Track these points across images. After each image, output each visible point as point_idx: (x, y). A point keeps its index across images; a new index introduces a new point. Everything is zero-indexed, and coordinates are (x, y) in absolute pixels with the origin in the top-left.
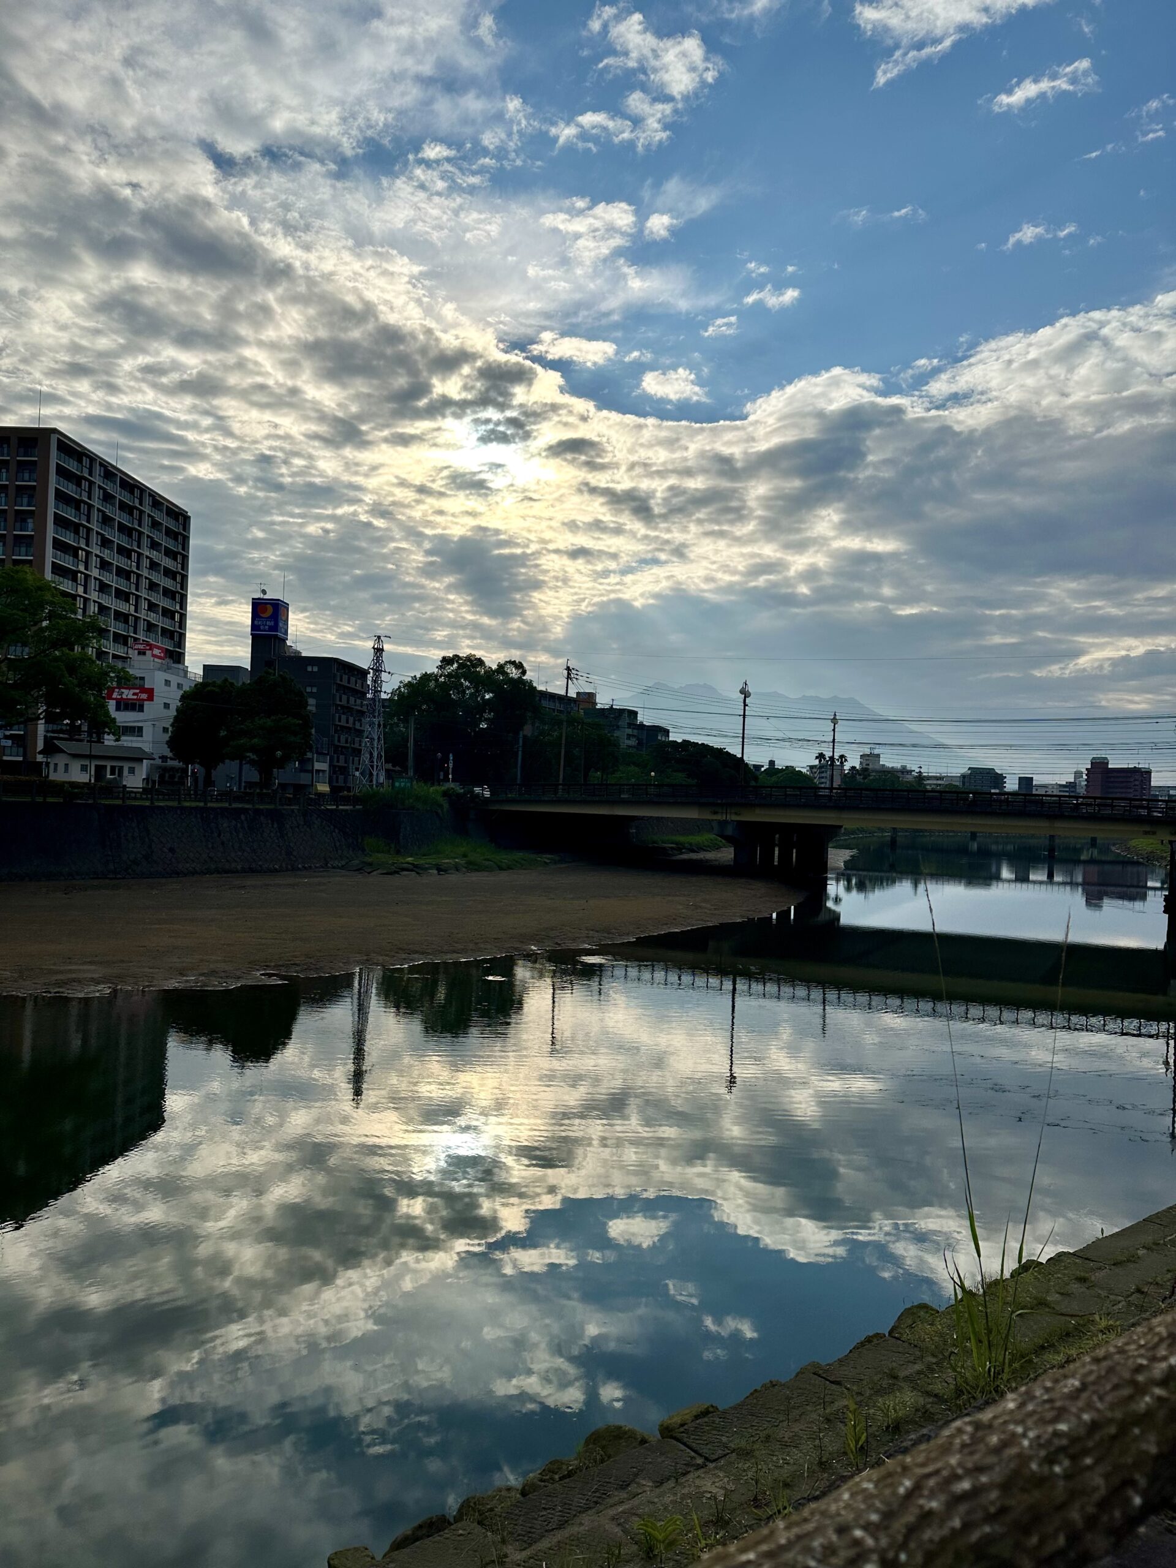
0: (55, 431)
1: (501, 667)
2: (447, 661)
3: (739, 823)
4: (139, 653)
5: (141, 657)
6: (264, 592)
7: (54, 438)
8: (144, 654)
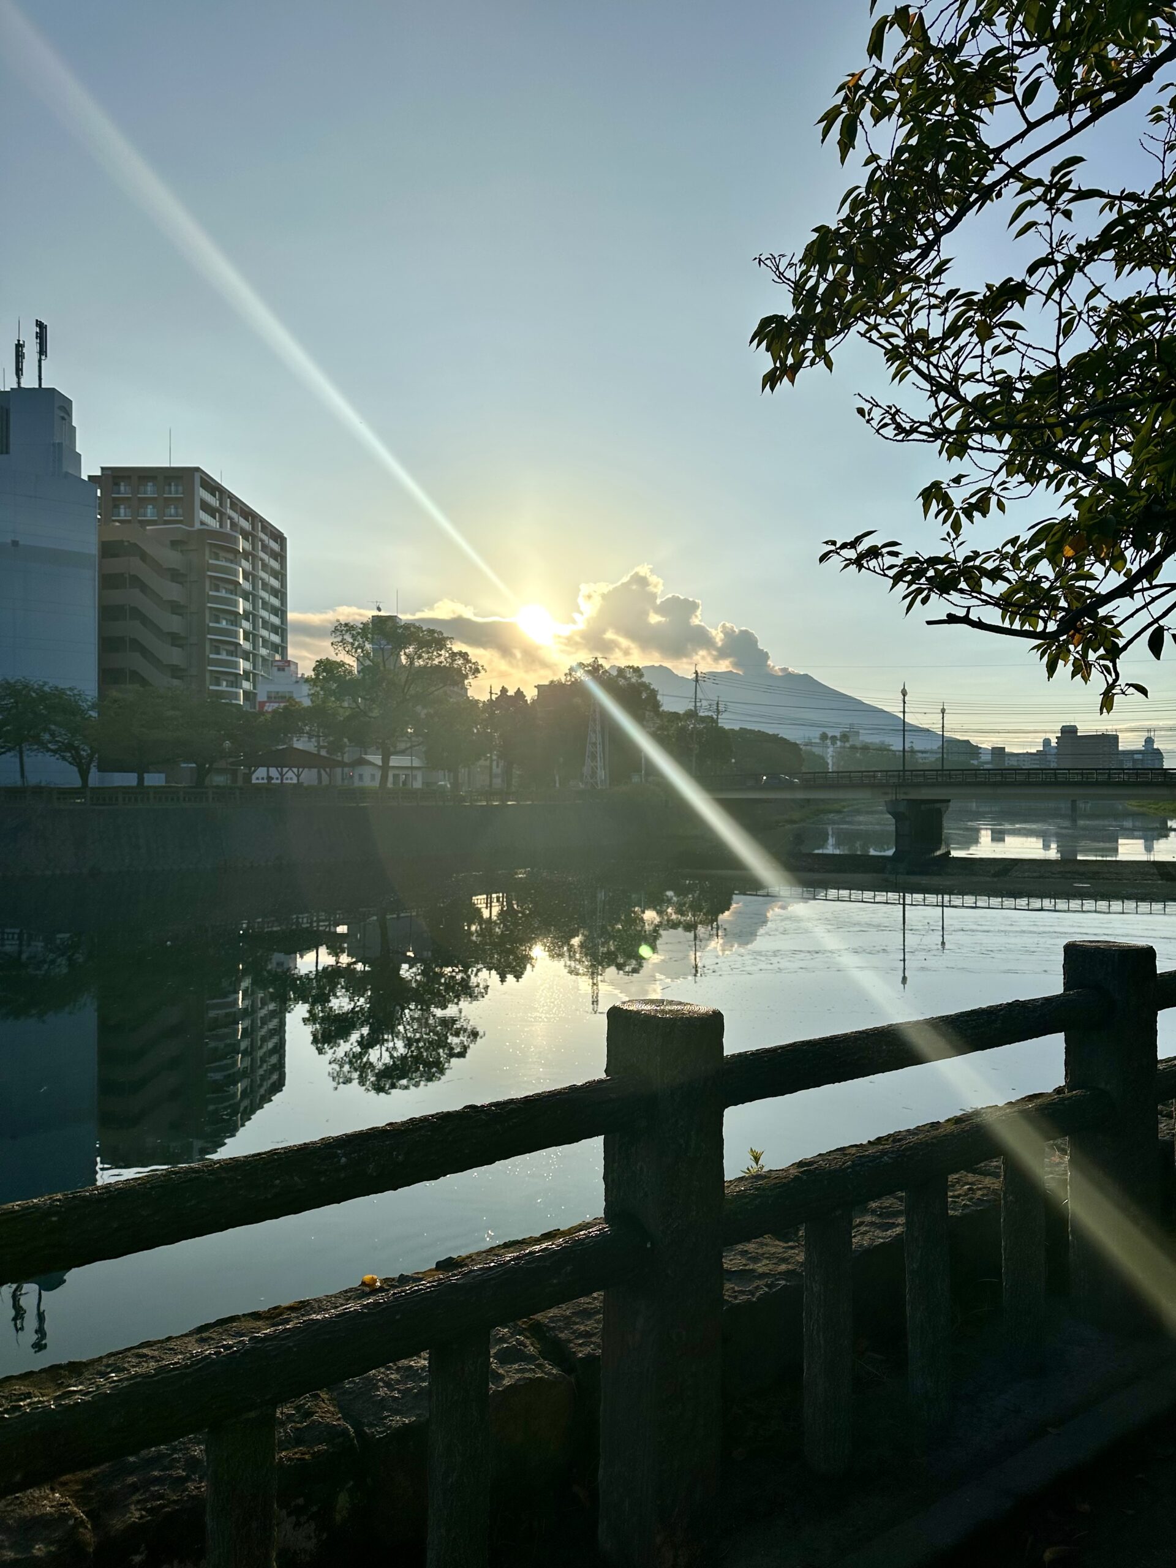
0: (198, 469)
1: (621, 674)
2: (574, 669)
4: (279, 670)
5: (282, 673)
6: (379, 609)
7: (197, 475)
8: (283, 670)
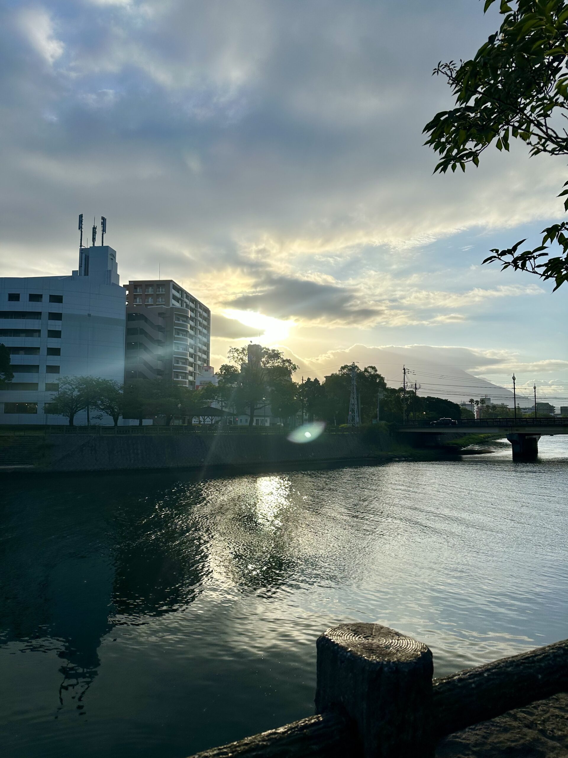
0: (171, 281)
1: (366, 370)
2: (343, 368)
3: (519, 434)
5: (206, 372)
6: (251, 342)
7: (171, 284)
8: (208, 371)
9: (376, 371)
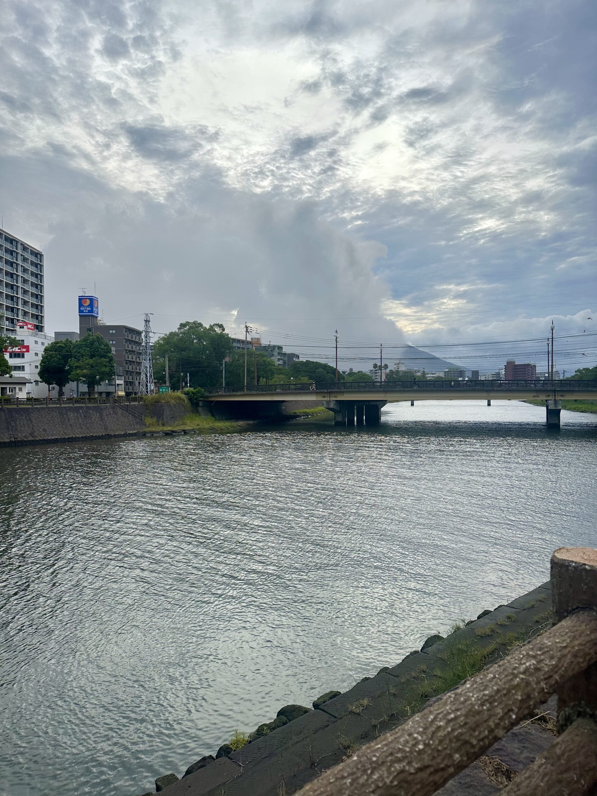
1: (211, 327)
2: (182, 326)
4: (20, 327)
6: (85, 292)
8: (23, 327)
9: (224, 330)
